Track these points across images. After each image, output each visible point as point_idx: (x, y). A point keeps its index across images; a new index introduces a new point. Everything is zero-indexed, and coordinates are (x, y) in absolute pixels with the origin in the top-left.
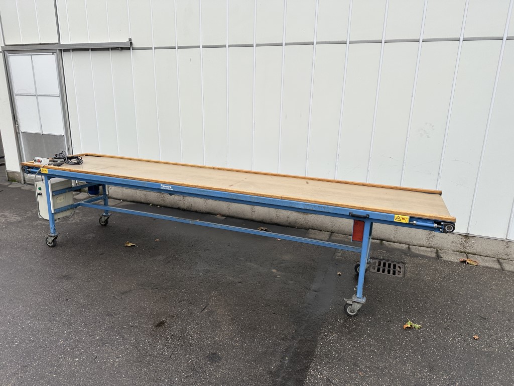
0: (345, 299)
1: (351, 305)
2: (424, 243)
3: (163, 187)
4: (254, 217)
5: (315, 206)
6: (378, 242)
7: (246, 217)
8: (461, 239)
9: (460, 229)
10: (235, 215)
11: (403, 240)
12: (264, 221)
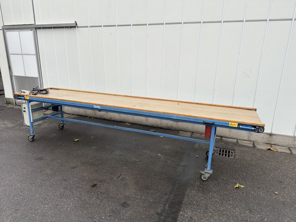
0: (200, 171)
1: (204, 174)
2: (246, 138)
3: (95, 107)
4: (147, 124)
5: (183, 118)
6: (219, 138)
7: (143, 124)
8: (268, 136)
9: (267, 130)
10: (137, 123)
11: (234, 137)
12: (154, 126)
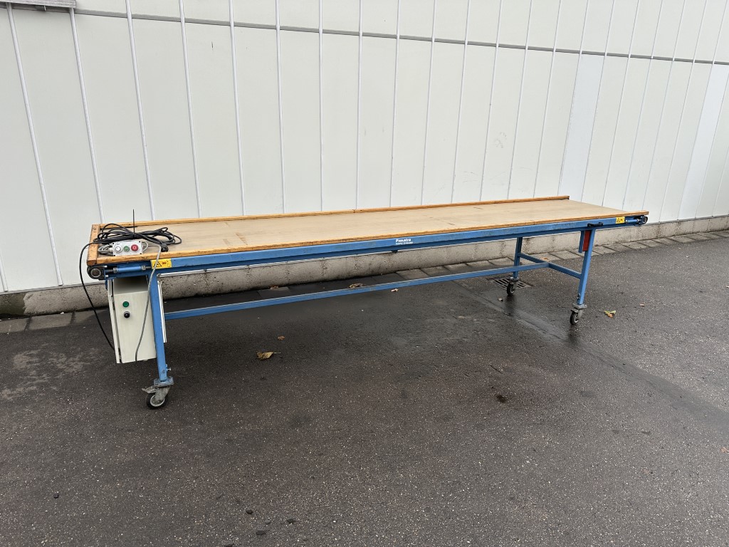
2: (498, 255)
3: (399, 242)
4: (326, 276)
7: (315, 279)
10: (299, 280)
11: (482, 257)
12: (341, 277)
